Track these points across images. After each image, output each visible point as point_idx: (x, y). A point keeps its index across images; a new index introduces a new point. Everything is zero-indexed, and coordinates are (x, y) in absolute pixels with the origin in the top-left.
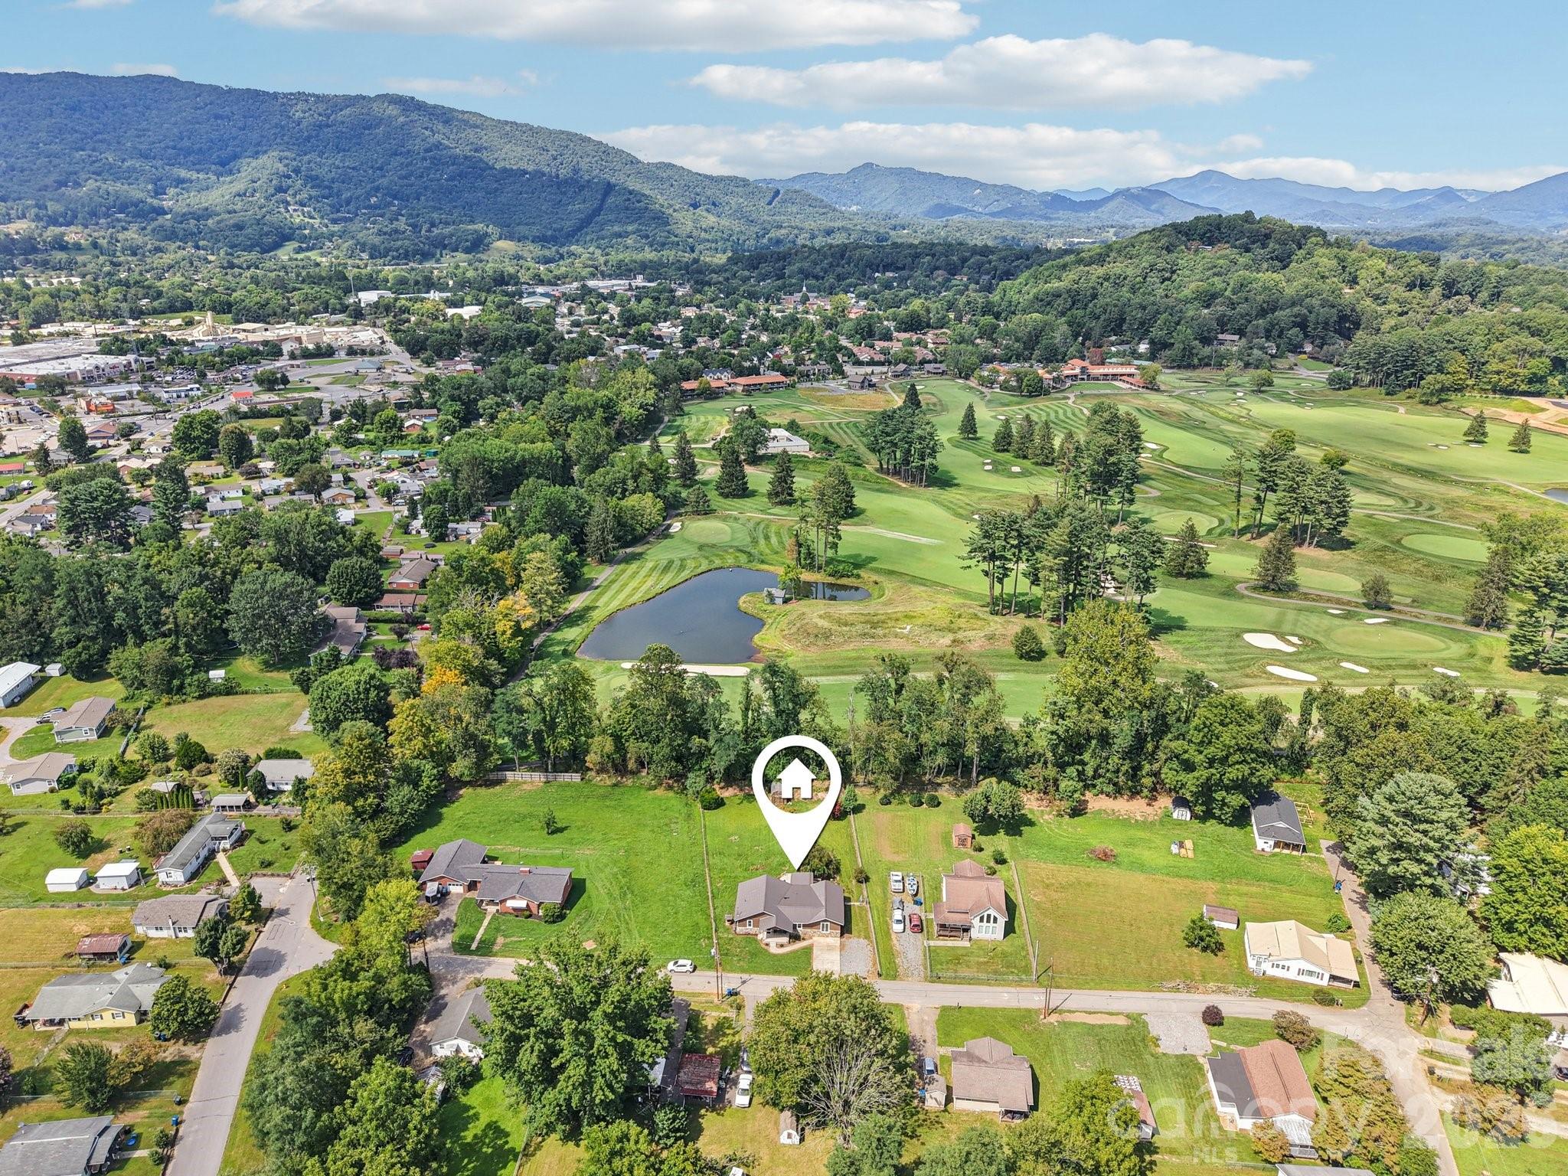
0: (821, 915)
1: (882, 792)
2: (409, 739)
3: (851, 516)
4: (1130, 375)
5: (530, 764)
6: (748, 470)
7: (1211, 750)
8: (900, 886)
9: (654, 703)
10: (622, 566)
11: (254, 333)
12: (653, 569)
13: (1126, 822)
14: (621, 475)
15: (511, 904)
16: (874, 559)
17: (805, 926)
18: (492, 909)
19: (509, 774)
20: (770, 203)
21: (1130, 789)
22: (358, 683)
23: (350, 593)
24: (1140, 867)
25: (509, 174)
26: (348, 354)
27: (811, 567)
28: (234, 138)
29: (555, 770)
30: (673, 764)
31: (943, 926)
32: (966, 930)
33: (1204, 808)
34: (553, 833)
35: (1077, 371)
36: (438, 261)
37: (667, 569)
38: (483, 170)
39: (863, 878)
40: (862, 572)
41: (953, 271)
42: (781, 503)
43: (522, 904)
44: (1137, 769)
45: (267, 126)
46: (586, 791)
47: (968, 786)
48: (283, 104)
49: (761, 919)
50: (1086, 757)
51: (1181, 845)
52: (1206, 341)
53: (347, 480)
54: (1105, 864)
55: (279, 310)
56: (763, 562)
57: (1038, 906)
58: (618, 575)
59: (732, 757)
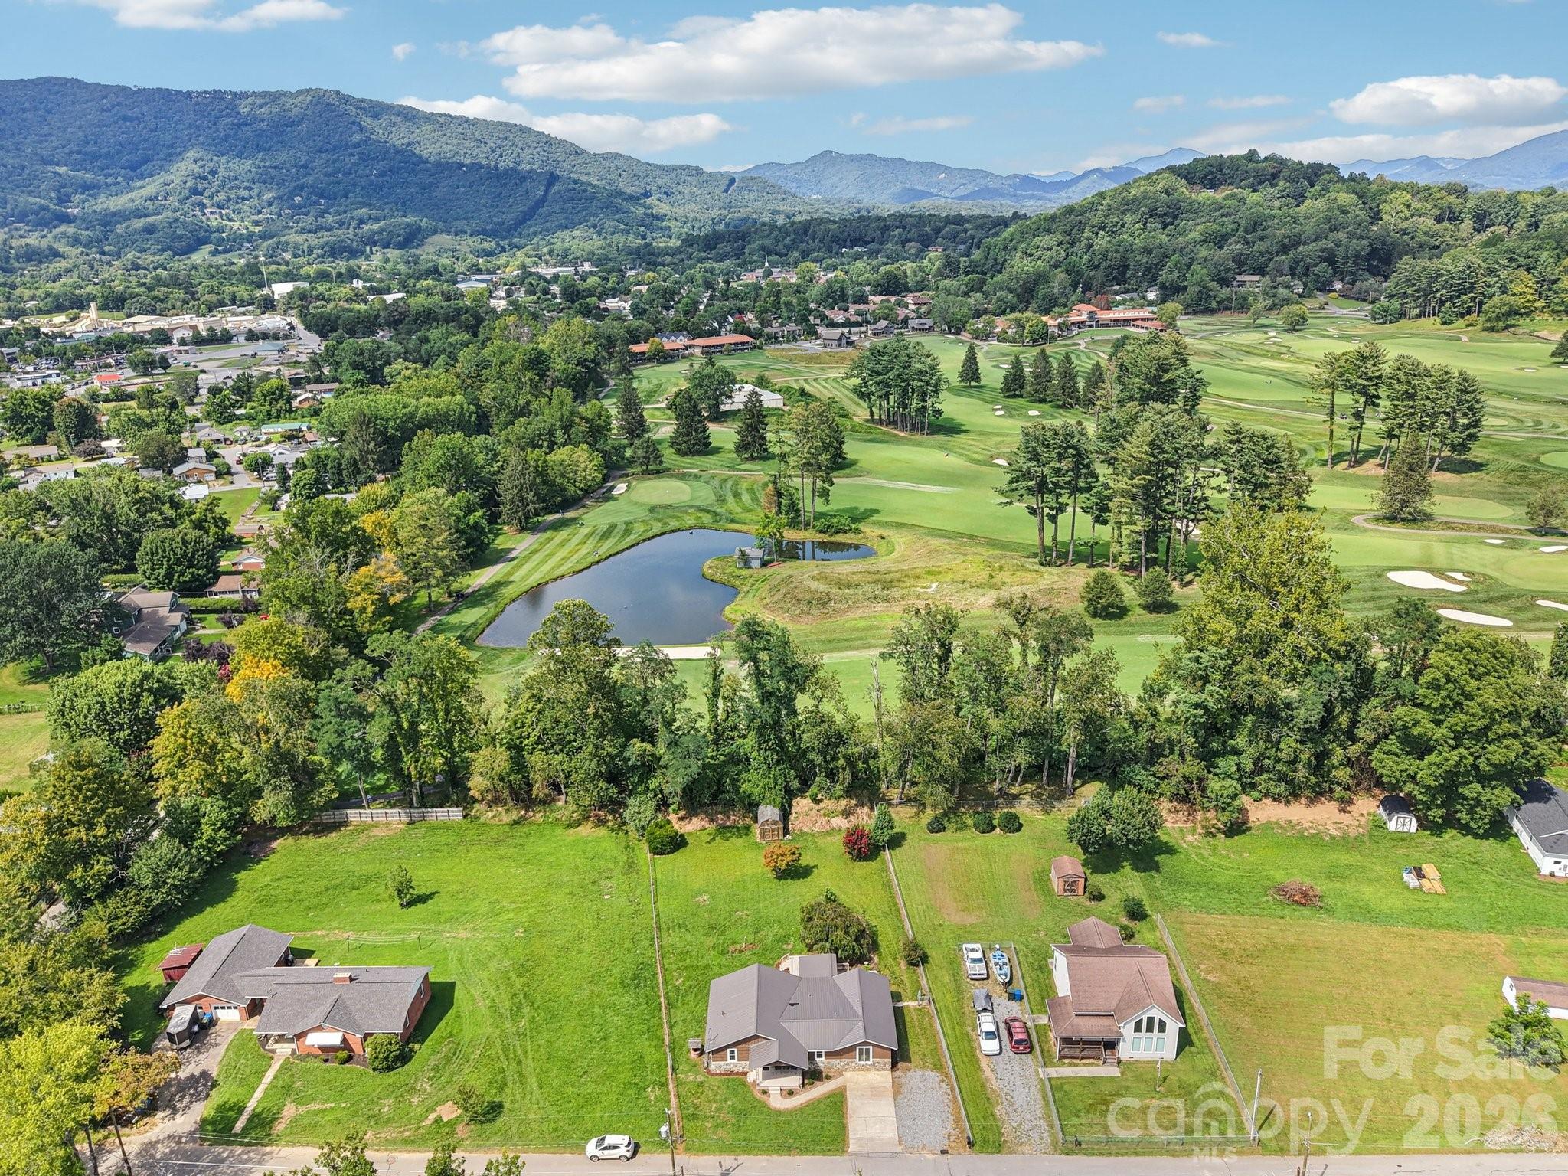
0: (856, 1034)
1: (929, 814)
2: (181, 765)
3: (841, 467)
4: (1143, 319)
5: (387, 797)
6: (713, 428)
7: (1458, 719)
8: (980, 969)
9: (570, 691)
10: (549, 534)
11: (145, 323)
12: (589, 536)
13: (1316, 841)
14: (547, 425)
15: (315, 1039)
16: (875, 512)
17: (829, 1054)
18: (284, 1049)
19: (352, 814)
20: (726, 191)
21: (1312, 788)
22: (121, 685)
23: (169, 575)
24: (1366, 913)
25: (445, 167)
26: (248, 339)
27: (794, 524)
28: (145, 141)
29: (423, 804)
30: (603, 785)
31: (1067, 1042)
32: (1111, 1045)
33: (1441, 812)
34: (411, 903)
35: (1084, 317)
36: (368, 258)
37: (606, 535)
38: (416, 164)
39: (917, 958)
40: (862, 527)
41: (926, 242)
42: (752, 458)
43: (334, 1038)
44: (1322, 756)
45: (181, 127)
46: (471, 834)
47: (1060, 796)
48: (197, 103)
49: (752, 1046)
50: (1240, 741)
51: (1420, 874)
52: (1224, 282)
53: (211, 456)
54: (1307, 912)
55: (179, 304)
56: (732, 521)
57: (1218, 990)
58: (543, 544)
59: (695, 769)
